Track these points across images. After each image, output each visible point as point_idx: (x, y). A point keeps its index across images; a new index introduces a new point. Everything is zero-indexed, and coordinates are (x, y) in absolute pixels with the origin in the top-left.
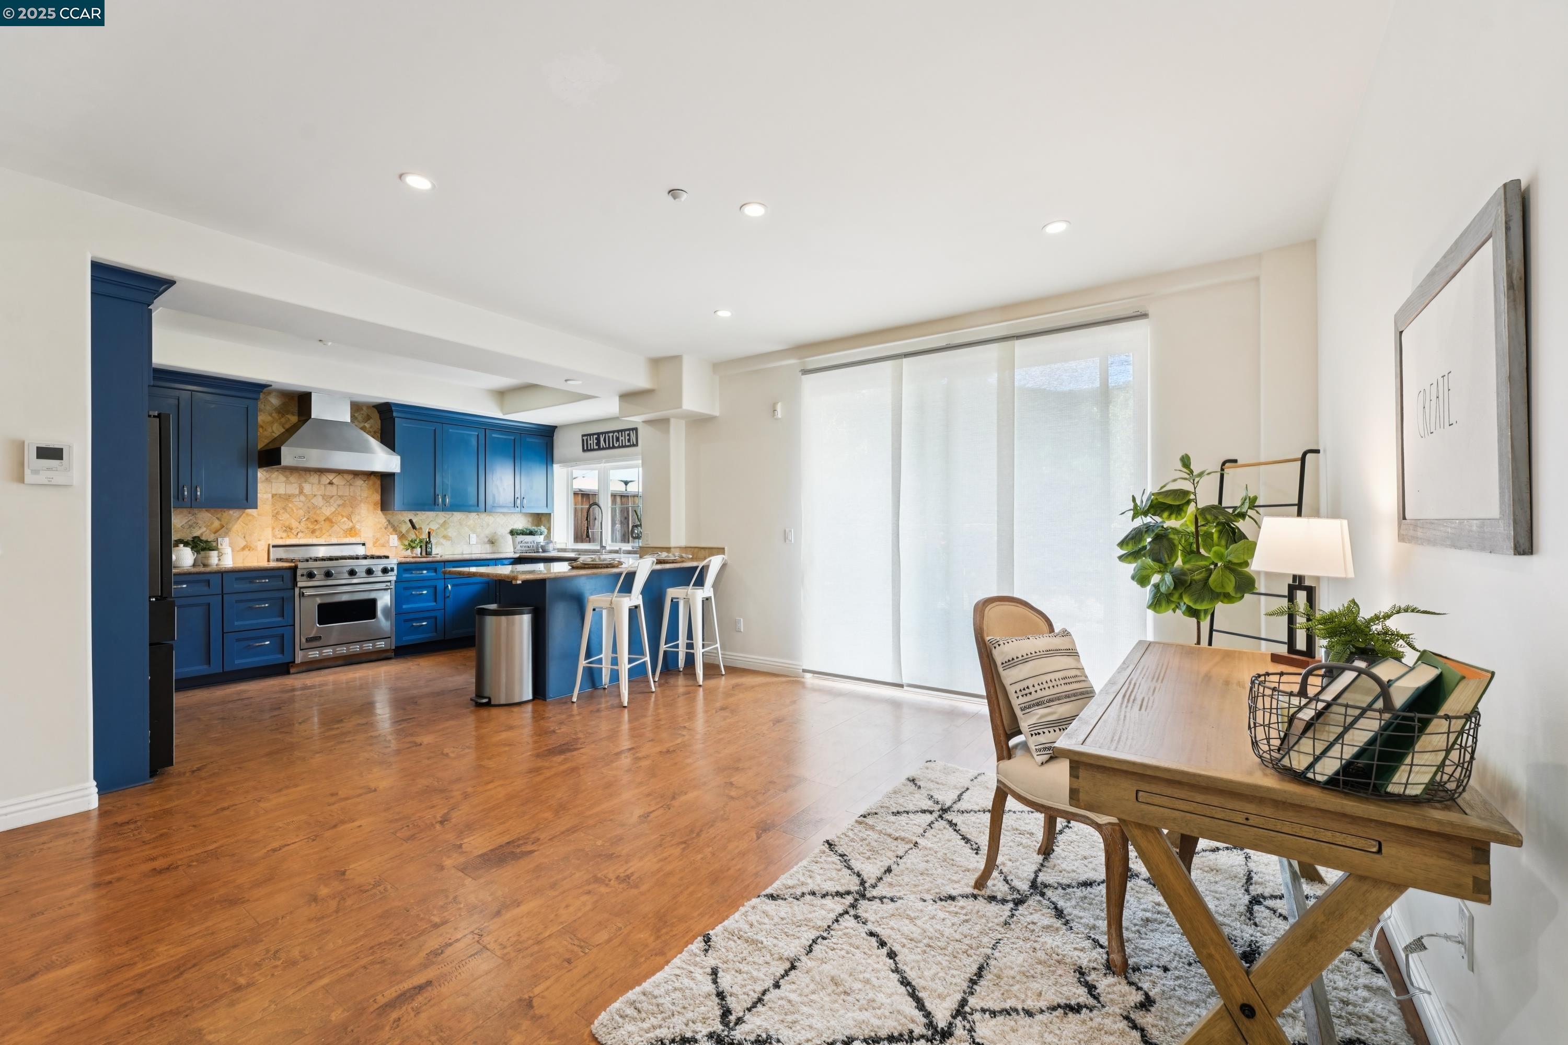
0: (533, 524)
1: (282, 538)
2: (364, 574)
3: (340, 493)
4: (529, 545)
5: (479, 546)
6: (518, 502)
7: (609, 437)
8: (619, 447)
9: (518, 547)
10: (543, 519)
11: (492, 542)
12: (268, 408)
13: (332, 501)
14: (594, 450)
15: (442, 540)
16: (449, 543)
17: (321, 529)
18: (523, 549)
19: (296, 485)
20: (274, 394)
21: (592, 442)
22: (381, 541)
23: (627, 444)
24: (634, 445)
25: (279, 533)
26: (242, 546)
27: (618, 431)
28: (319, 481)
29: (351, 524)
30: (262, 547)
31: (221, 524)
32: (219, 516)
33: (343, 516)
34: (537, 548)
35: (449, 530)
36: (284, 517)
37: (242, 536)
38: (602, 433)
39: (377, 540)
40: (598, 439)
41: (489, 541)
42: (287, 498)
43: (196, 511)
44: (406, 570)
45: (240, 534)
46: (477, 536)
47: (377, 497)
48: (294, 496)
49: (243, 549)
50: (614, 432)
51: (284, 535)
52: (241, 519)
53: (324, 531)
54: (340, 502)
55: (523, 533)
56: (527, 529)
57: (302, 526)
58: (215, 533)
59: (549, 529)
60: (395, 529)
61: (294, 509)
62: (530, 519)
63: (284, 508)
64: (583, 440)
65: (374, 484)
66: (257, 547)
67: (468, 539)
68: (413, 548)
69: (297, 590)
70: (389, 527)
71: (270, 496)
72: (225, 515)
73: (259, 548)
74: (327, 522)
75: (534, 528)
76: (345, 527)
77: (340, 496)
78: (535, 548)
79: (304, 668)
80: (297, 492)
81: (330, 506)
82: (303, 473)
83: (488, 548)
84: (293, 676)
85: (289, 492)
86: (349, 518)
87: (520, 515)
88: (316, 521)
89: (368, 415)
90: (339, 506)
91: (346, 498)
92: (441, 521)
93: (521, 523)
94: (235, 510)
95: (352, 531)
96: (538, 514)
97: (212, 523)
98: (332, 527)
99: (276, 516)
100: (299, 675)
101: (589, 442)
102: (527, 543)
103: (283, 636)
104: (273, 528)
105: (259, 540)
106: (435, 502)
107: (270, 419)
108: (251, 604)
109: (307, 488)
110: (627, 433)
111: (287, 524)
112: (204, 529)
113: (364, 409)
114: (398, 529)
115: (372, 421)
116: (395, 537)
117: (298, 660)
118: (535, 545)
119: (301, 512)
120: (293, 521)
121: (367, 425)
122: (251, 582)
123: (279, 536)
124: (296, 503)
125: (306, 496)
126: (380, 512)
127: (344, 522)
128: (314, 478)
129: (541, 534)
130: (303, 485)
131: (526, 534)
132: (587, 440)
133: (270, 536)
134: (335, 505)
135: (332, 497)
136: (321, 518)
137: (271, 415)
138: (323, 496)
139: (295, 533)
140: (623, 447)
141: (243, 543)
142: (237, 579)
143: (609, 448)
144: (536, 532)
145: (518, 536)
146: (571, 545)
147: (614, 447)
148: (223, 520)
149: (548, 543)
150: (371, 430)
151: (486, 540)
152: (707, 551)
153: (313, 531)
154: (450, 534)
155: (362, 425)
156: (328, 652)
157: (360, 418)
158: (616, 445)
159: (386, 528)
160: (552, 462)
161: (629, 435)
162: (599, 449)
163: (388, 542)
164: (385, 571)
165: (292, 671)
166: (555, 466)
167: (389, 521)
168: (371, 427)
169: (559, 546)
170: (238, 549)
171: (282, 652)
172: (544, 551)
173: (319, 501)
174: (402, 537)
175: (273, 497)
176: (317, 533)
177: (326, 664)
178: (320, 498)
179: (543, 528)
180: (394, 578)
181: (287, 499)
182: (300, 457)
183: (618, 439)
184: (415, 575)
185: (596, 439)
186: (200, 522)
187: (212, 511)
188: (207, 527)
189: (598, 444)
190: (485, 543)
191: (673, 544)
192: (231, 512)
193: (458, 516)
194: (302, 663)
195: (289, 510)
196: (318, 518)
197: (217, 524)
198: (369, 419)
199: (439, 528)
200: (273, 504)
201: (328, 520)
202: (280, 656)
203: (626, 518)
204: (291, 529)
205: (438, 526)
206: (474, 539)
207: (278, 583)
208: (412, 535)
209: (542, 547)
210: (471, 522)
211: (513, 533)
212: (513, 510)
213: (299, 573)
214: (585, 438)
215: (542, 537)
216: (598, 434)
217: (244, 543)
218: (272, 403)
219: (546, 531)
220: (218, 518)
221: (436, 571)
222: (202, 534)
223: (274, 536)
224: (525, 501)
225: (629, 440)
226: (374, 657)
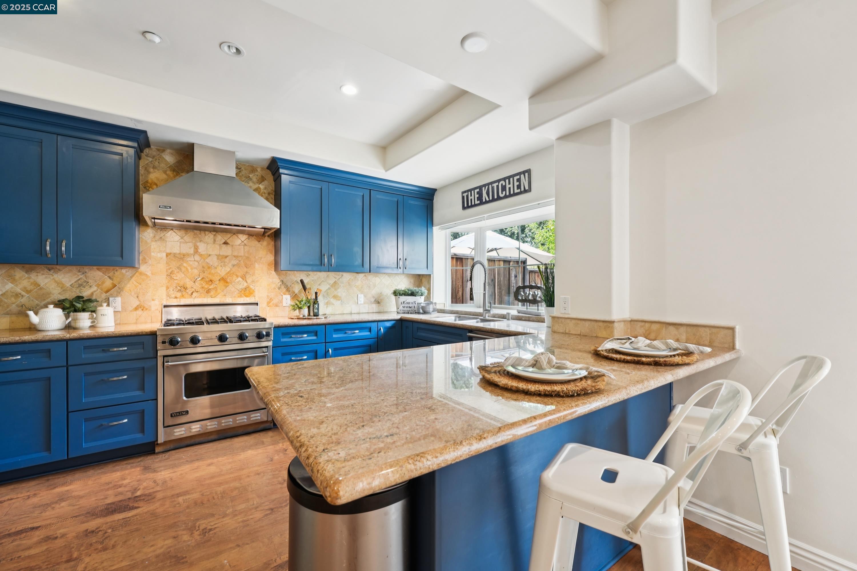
0: (415, 285)
1: (176, 298)
2: (236, 340)
3: (236, 254)
4: (411, 305)
5: (367, 305)
6: (401, 263)
7: (493, 188)
8: (506, 197)
9: (401, 308)
10: (424, 280)
11: (378, 302)
12: (162, 165)
13: (227, 260)
14: (476, 205)
15: (332, 300)
16: (339, 302)
17: (216, 289)
18: (405, 309)
19: (191, 245)
20: (168, 151)
21: (474, 197)
22: (275, 301)
23: (516, 191)
24: (525, 191)
25: (173, 294)
26: (135, 306)
27: (504, 179)
28: (215, 240)
29: (246, 284)
30: (156, 305)
31: (113, 284)
32: (111, 274)
33: (237, 276)
34: (418, 309)
35: (339, 290)
36: (179, 276)
37: (135, 296)
38: (484, 185)
39: (271, 300)
40: (480, 194)
41: (375, 301)
42: (182, 257)
43: (86, 269)
44: (284, 334)
45: (133, 294)
46: (365, 296)
47: (271, 258)
48: (188, 255)
49: (136, 309)
50: (499, 181)
51: (179, 294)
52: (134, 278)
53: (219, 291)
54: (235, 262)
55: (405, 294)
56: (408, 290)
57: (197, 286)
58: (107, 292)
59: (429, 290)
60: (288, 289)
61: (189, 268)
62: (412, 281)
63: (178, 268)
64: (463, 197)
65: (268, 244)
66: (150, 306)
67: (356, 299)
68: (300, 308)
69: (160, 360)
70: (283, 287)
71: (165, 254)
72: (117, 273)
73: (153, 308)
74: (222, 282)
75: (415, 289)
76: (241, 287)
77: (235, 256)
78: (416, 309)
79: (172, 446)
80: (192, 251)
81: (225, 266)
82: (198, 232)
83: (374, 307)
84: (160, 456)
85: (184, 251)
86: (244, 277)
87: (403, 277)
88: (211, 281)
89: (262, 177)
90: (234, 266)
91: (240, 259)
92: (332, 282)
93: (404, 284)
94: (127, 269)
95: (247, 291)
96: (419, 275)
97: (103, 282)
98: (226, 287)
99: (170, 275)
100: (167, 455)
101: (470, 198)
102: (409, 303)
103: (143, 412)
104: (168, 288)
105: (153, 300)
106: (321, 263)
107: (164, 176)
108: (104, 377)
109: (202, 248)
110: (516, 178)
111: (181, 284)
112: (94, 288)
113: (259, 170)
114: (291, 290)
115: (266, 182)
116: (288, 297)
117: (161, 439)
118: (416, 306)
119: (196, 272)
120: (188, 280)
121: (262, 186)
122: (104, 351)
123: (173, 296)
124: (191, 263)
125: (201, 255)
126: (273, 272)
127: (238, 282)
128: (209, 237)
129: (422, 295)
130: (198, 244)
131: (408, 295)
132: (467, 196)
133: (164, 296)
134: (230, 265)
135: (226, 257)
136: (216, 278)
137: (165, 172)
138: (219, 257)
139: (190, 293)
140: (510, 196)
141: (136, 303)
142: (85, 348)
143: (494, 200)
144: (417, 292)
145: (401, 297)
146: (449, 306)
147: (499, 198)
148: (114, 279)
149: (428, 304)
150: (265, 191)
151: (373, 300)
152: (682, 329)
153: (208, 291)
154: (339, 294)
155: (257, 186)
156: (196, 428)
157: (254, 179)
158: (501, 195)
159: (279, 288)
160: (432, 225)
161: (519, 180)
162: (482, 203)
163: (281, 302)
164: (259, 336)
165: (157, 450)
166: (434, 228)
167: (282, 281)
168: (265, 188)
169: (438, 307)
170: (131, 309)
171: (142, 431)
172: (425, 312)
173: (213, 261)
174: (294, 297)
175: (167, 256)
176: (212, 293)
177: (198, 440)
178: (215, 258)
179: (423, 289)
180: (270, 344)
181: (181, 259)
182: (165, 207)
183: (504, 188)
184: (295, 338)
185: (478, 193)
186: (90, 281)
187: (104, 268)
188: (98, 286)
189: (480, 198)
190: (371, 303)
191: (615, 316)
192: (124, 271)
193: (347, 276)
194: (165, 443)
195: (183, 269)
196: (213, 278)
197: (108, 283)
198: (263, 181)
199: (329, 289)
200: (167, 263)
201: (223, 280)
202: (140, 435)
203: (492, 280)
204: (186, 289)
205: (328, 286)
206: (362, 299)
207: (138, 351)
208: (303, 297)
209: (423, 308)
210: (359, 283)
211: (396, 293)
212: (396, 271)
213: (160, 339)
214: (465, 195)
215: (423, 298)
216: (480, 188)
217: (138, 303)
218: (166, 161)
219: (426, 292)
220: (110, 277)
221: (316, 335)
222: (92, 294)
223: (168, 296)
224: (407, 262)
225: (519, 187)
226: (251, 429)
